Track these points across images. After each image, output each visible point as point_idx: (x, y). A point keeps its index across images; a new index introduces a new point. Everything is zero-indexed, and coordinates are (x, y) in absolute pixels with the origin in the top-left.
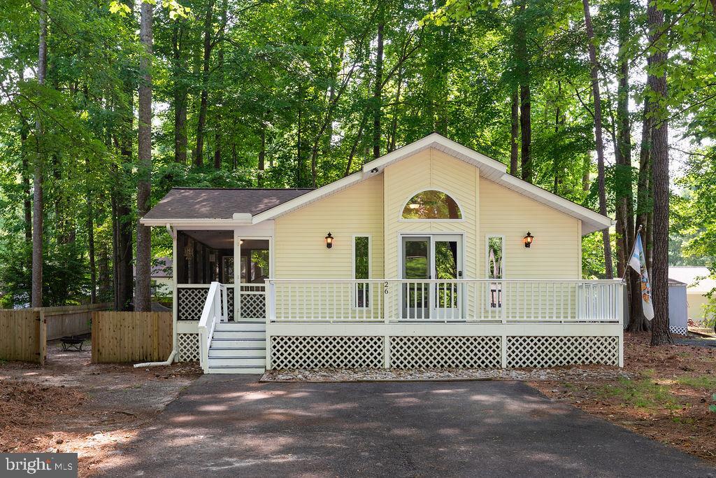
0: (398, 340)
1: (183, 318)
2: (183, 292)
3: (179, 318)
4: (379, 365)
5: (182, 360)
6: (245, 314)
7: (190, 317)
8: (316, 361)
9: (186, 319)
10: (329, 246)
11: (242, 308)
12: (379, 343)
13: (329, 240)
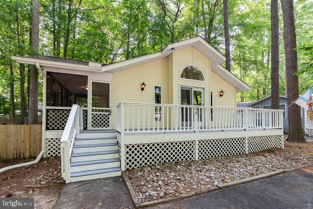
0: (202, 142)
1: (51, 128)
2: (51, 112)
3: (47, 129)
4: (192, 158)
5: (49, 156)
6: (94, 125)
7: (56, 128)
8: (155, 160)
9: (53, 129)
10: (143, 89)
11: (92, 122)
12: (192, 145)
13: (143, 86)
